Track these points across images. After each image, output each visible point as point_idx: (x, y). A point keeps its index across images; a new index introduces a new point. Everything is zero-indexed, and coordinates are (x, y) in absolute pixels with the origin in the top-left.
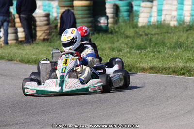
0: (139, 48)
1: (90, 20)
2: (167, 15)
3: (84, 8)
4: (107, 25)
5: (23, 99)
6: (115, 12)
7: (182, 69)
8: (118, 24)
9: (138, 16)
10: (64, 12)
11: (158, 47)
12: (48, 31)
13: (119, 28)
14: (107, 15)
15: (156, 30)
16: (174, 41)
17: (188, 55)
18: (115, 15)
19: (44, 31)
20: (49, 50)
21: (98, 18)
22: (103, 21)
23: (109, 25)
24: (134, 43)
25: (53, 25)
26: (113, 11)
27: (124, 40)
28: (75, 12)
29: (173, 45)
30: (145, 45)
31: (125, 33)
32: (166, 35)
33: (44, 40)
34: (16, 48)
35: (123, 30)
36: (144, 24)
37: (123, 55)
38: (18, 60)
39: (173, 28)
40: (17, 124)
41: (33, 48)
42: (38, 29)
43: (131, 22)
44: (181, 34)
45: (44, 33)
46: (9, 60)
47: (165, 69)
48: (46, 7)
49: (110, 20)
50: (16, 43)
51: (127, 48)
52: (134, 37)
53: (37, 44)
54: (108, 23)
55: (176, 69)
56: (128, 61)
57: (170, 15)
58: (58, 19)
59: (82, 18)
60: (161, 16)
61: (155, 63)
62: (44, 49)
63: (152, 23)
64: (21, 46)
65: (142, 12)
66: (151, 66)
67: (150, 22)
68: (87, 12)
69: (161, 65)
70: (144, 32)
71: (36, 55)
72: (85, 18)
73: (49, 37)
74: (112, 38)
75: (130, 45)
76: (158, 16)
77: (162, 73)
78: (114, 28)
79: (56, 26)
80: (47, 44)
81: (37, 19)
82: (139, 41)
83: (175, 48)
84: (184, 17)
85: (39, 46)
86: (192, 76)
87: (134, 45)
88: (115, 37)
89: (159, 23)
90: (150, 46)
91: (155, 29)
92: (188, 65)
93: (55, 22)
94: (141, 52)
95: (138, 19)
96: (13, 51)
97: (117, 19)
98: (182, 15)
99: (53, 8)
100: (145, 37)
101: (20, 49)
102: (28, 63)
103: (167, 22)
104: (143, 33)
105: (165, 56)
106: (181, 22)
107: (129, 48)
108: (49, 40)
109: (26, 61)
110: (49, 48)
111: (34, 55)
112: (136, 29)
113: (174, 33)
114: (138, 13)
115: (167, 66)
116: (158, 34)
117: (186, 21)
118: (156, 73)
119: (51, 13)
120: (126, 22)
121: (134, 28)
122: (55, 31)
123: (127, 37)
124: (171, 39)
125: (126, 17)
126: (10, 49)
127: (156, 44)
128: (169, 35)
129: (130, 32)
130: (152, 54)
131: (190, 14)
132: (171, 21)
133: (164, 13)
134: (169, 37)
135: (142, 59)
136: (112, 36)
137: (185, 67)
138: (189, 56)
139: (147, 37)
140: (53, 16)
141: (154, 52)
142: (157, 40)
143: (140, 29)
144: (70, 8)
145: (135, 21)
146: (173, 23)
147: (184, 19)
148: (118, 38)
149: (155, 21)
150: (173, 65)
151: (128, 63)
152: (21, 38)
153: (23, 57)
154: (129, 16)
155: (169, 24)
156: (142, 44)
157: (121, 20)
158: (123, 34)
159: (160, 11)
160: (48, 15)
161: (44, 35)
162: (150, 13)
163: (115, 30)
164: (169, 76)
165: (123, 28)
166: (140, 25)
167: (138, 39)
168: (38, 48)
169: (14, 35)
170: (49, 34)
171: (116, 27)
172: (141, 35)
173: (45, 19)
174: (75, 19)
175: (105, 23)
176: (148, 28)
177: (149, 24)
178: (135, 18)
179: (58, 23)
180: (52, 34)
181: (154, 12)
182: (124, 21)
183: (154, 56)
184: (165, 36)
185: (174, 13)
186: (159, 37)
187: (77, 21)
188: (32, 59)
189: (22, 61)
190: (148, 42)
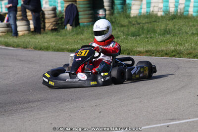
0: (134, 35)
1: (90, 12)
2: (154, 6)
3: (86, 2)
6: (111, 5)
7: (173, 51)
8: (114, 15)
9: (130, 8)
10: (68, 6)
11: (150, 34)
12: (55, 23)
13: (115, 18)
14: (105, 7)
15: (146, 20)
16: (162, 28)
17: (176, 39)
18: (111, 8)
19: (52, 22)
20: (57, 39)
21: (97, 10)
22: (101, 13)
24: (129, 31)
25: (58, 18)
27: (120, 29)
28: (78, 6)
29: (163, 31)
30: (138, 32)
31: (121, 22)
32: (155, 23)
33: (52, 30)
34: (29, 37)
35: (118, 21)
36: (135, 15)
37: (121, 41)
38: (32, 47)
39: (161, 18)
40: (39, 101)
41: (44, 37)
42: (46, 21)
43: (125, 14)
44: (168, 23)
45: (52, 24)
46: (24, 48)
47: (159, 51)
48: (52, 2)
49: (107, 12)
50: (29, 33)
52: (128, 26)
53: (46, 33)
54: (105, 15)
55: (167, 52)
56: (126, 46)
57: (158, 7)
58: (64, 12)
59: (84, 11)
60: (149, 7)
61: (150, 47)
64: (33, 36)
65: (134, 5)
66: (146, 49)
67: (141, 13)
68: (88, 5)
69: (155, 49)
70: (136, 21)
72: (86, 11)
75: (126, 32)
76: (147, 7)
77: (156, 56)
78: (111, 19)
79: (62, 18)
80: (55, 33)
81: (46, 12)
82: (133, 29)
84: (170, 8)
86: (182, 57)
87: (130, 33)
89: (148, 13)
90: (143, 33)
91: (145, 18)
92: (178, 48)
94: (136, 38)
95: (130, 11)
96: (27, 40)
97: (112, 11)
98: (167, 7)
99: (58, 3)
100: (137, 26)
103: (155, 13)
104: (135, 23)
105: (157, 41)
106: (167, 13)
107: (125, 35)
110: (57, 37)
111: (45, 43)
112: (129, 19)
113: (161, 22)
114: (130, 5)
116: (148, 23)
117: (171, 11)
118: (150, 56)
120: (120, 14)
121: (127, 18)
123: (122, 26)
125: (120, 9)
126: (25, 38)
127: (148, 31)
128: (157, 23)
129: (125, 22)
131: (175, 5)
132: (158, 11)
133: (152, 5)
134: (157, 25)
135: (138, 44)
137: (175, 49)
138: (177, 41)
139: (139, 25)
140: (58, 10)
142: (148, 28)
143: (133, 19)
144: (73, 3)
145: (128, 12)
146: (160, 14)
147: (169, 10)
149: (145, 12)
150: (165, 49)
151: (127, 48)
154: (122, 8)
155: (157, 14)
156: (136, 31)
157: (116, 11)
158: (119, 23)
159: (149, 4)
160: (54, 9)
161: (52, 26)
162: (140, 5)
164: (162, 57)
165: (118, 18)
166: (132, 16)
167: (132, 27)
168: (47, 37)
169: (26, 26)
171: (112, 17)
172: (134, 24)
173: (52, 12)
174: (78, 12)
175: (103, 15)
176: (140, 18)
177: (140, 14)
178: (127, 10)
179: (63, 15)
180: (59, 25)
181: (144, 4)
182: (118, 13)
183: (148, 41)
184: (154, 25)
185: (161, 5)
186: (150, 26)
187: (80, 13)
188: (44, 46)
189: (35, 48)
190: (141, 30)
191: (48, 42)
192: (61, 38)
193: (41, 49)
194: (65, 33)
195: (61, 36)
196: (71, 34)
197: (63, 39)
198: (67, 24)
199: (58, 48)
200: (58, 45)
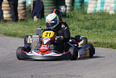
0: (87, 28)
1: (54, 7)
2: (107, 6)
4: (66, 12)
5: (5, 61)
6: (71, 3)
8: (73, 11)
9: (87, 6)
11: (100, 28)
12: (24, 14)
14: (66, 4)
15: (100, 16)
16: (112, 24)
18: (71, 5)
19: (22, 14)
20: (24, 27)
21: (60, 6)
22: (63, 8)
23: (67, 12)
24: (84, 25)
25: (28, 10)
26: (70, 2)
27: (77, 23)
29: (111, 27)
30: (91, 27)
31: (78, 17)
33: (21, 20)
34: (2, 25)
35: (77, 16)
36: (91, 12)
37: (76, 33)
38: (2, 33)
39: (111, 16)
41: (14, 25)
43: (83, 10)
45: (22, 15)
47: (105, 44)
49: (68, 8)
51: (79, 28)
52: (84, 21)
54: (66, 10)
55: (112, 45)
57: (110, 6)
58: (32, 6)
59: (48, 6)
60: (103, 6)
61: (98, 40)
62: (21, 26)
63: (97, 12)
65: (90, 3)
66: (95, 41)
67: (96, 11)
69: (102, 41)
70: (91, 17)
71: (15, 31)
72: (50, 6)
73: (25, 18)
74: (68, 20)
75: (81, 26)
76: (101, 6)
77: (102, 47)
78: (70, 14)
79: (30, 10)
80: (23, 23)
82: (87, 24)
83: (112, 29)
85: (18, 24)
87: (84, 26)
88: (71, 21)
89: (102, 11)
90: (95, 27)
91: (99, 15)
93: (30, 8)
94: (89, 31)
95: (87, 8)
97: (72, 7)
100: (91, 21)
101: (5, 25)
102: (10, 36)
103: (107, 11)
104: (90, 19)
105: (105, 35)
107: (80, 28)
108: (25, 21)
109: (8, 34)
111: (14, 30)
112: (85, 15)
113: (112, 19)
114: (87, 4)
115: (107, 42)
116: (100, 19)
119: (27, 1)
121: (84, 14)
122: (29, 14)
123: (79, 20)
124: (110, 24)
125: (79, 6)
127: (99, 26)
128: (108, 20)
129: (82, 17)
130: (96, 33)
132: (110, 10)
133: (106, 4)
136: (69, 19)
139: (93, 21)
140: (28, 4)
141: (98, 32)
142: (100, 23)
143: (89, 15)
145: (85, 9)
146: (112, 12)
148: (72, 21)
149: (99, 10)
150: (110, 42)
152: (6, 18)
153: (6, 31)
154: (81, 6)
155: (109, 12)
156: (89, 26)
157: (75, 8)
159: (103, 3)
160: (24, 3)
161: (21, 16)
162: (96, 4)
163: (71, 15)
164: (108, 49)
165: (77, 14)
166: (88, 12)
167: (87, 22)
168: (16, 26)
170: (25, 16)
171: (72, 13)
172: (89, 20)
173: (23, 5)
174: (43, 6)
175: (64, 10)
176: (94, 15)
177: (95, 12)
178: (85, 7)
179: (31, 8)
180: (27, 16)
181: (99, 3)
182: (77, 9)
183: (98, 34)
184: (105, 21)
185: (113, 5)
186: (102, 22)
187: (45, 8)
188: (12, 33)
189: (5, 34)
190: (93, 25)
191: (16, 29)
192: (28, 27)
193: (10, 35)
194: (32, 23)
195: (28, 26)
196: (36, 24)
197: (29, 28)
198: (34, 16)
199: (23, 35)
200: (24, 33)
